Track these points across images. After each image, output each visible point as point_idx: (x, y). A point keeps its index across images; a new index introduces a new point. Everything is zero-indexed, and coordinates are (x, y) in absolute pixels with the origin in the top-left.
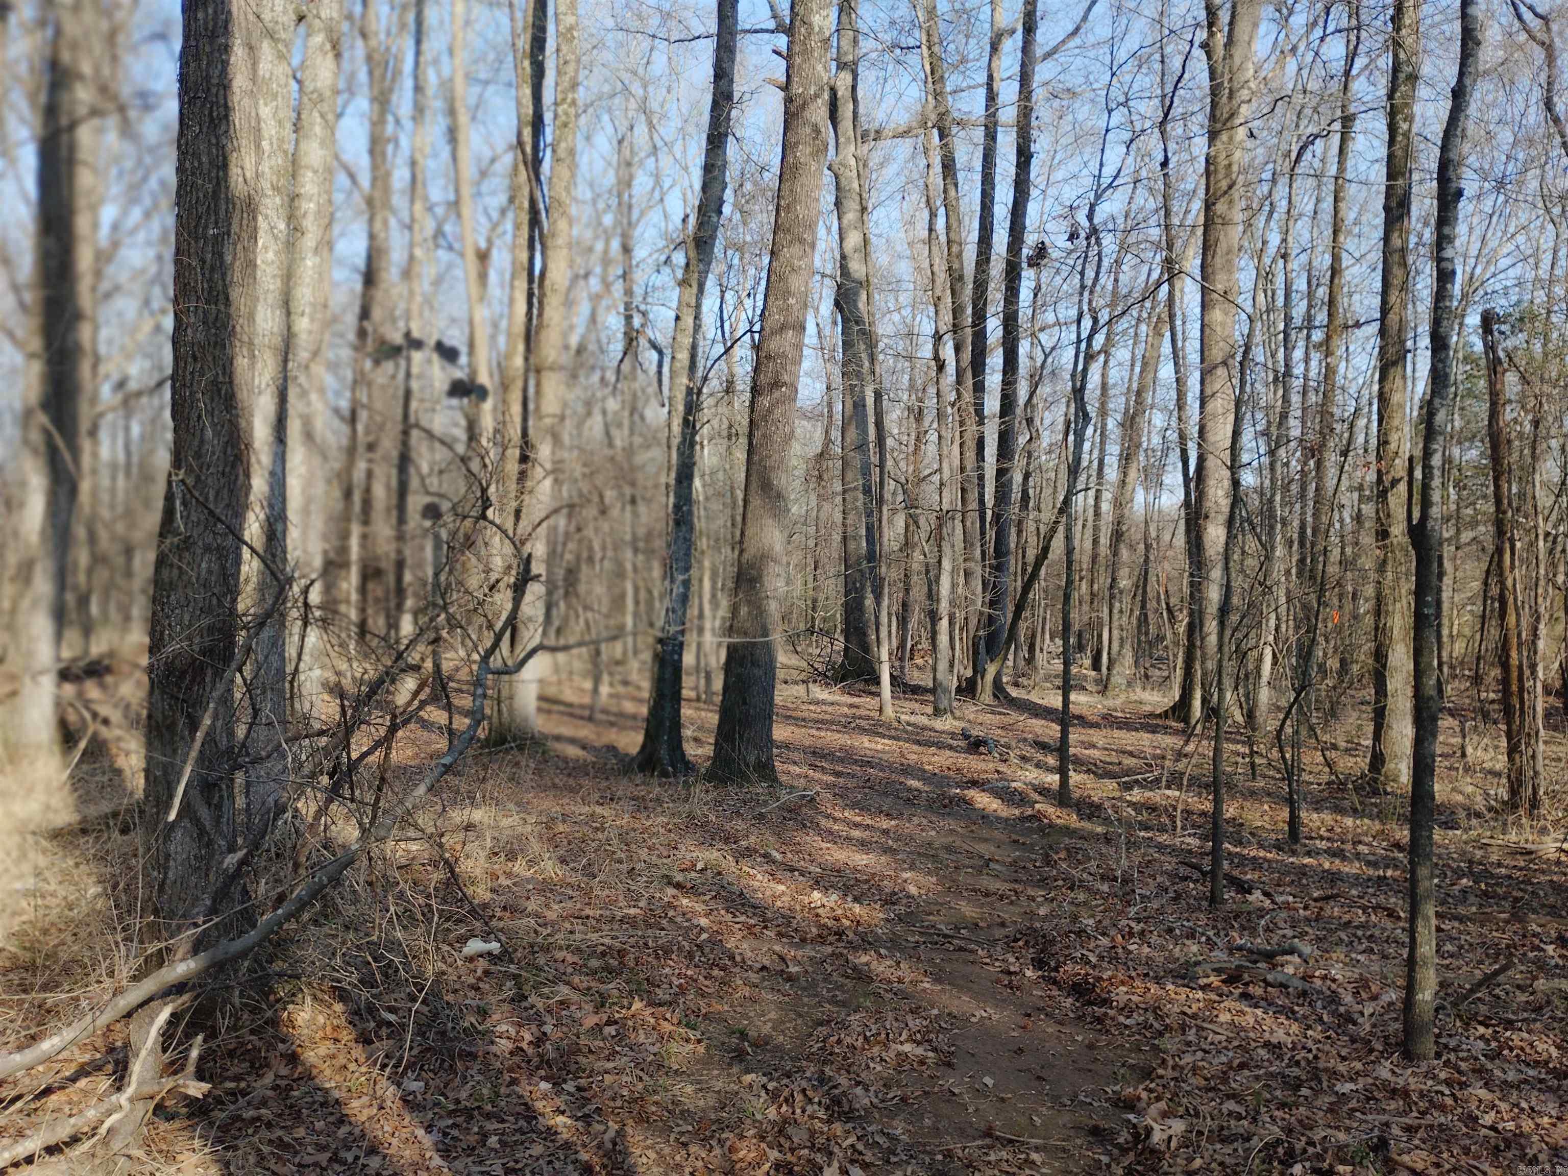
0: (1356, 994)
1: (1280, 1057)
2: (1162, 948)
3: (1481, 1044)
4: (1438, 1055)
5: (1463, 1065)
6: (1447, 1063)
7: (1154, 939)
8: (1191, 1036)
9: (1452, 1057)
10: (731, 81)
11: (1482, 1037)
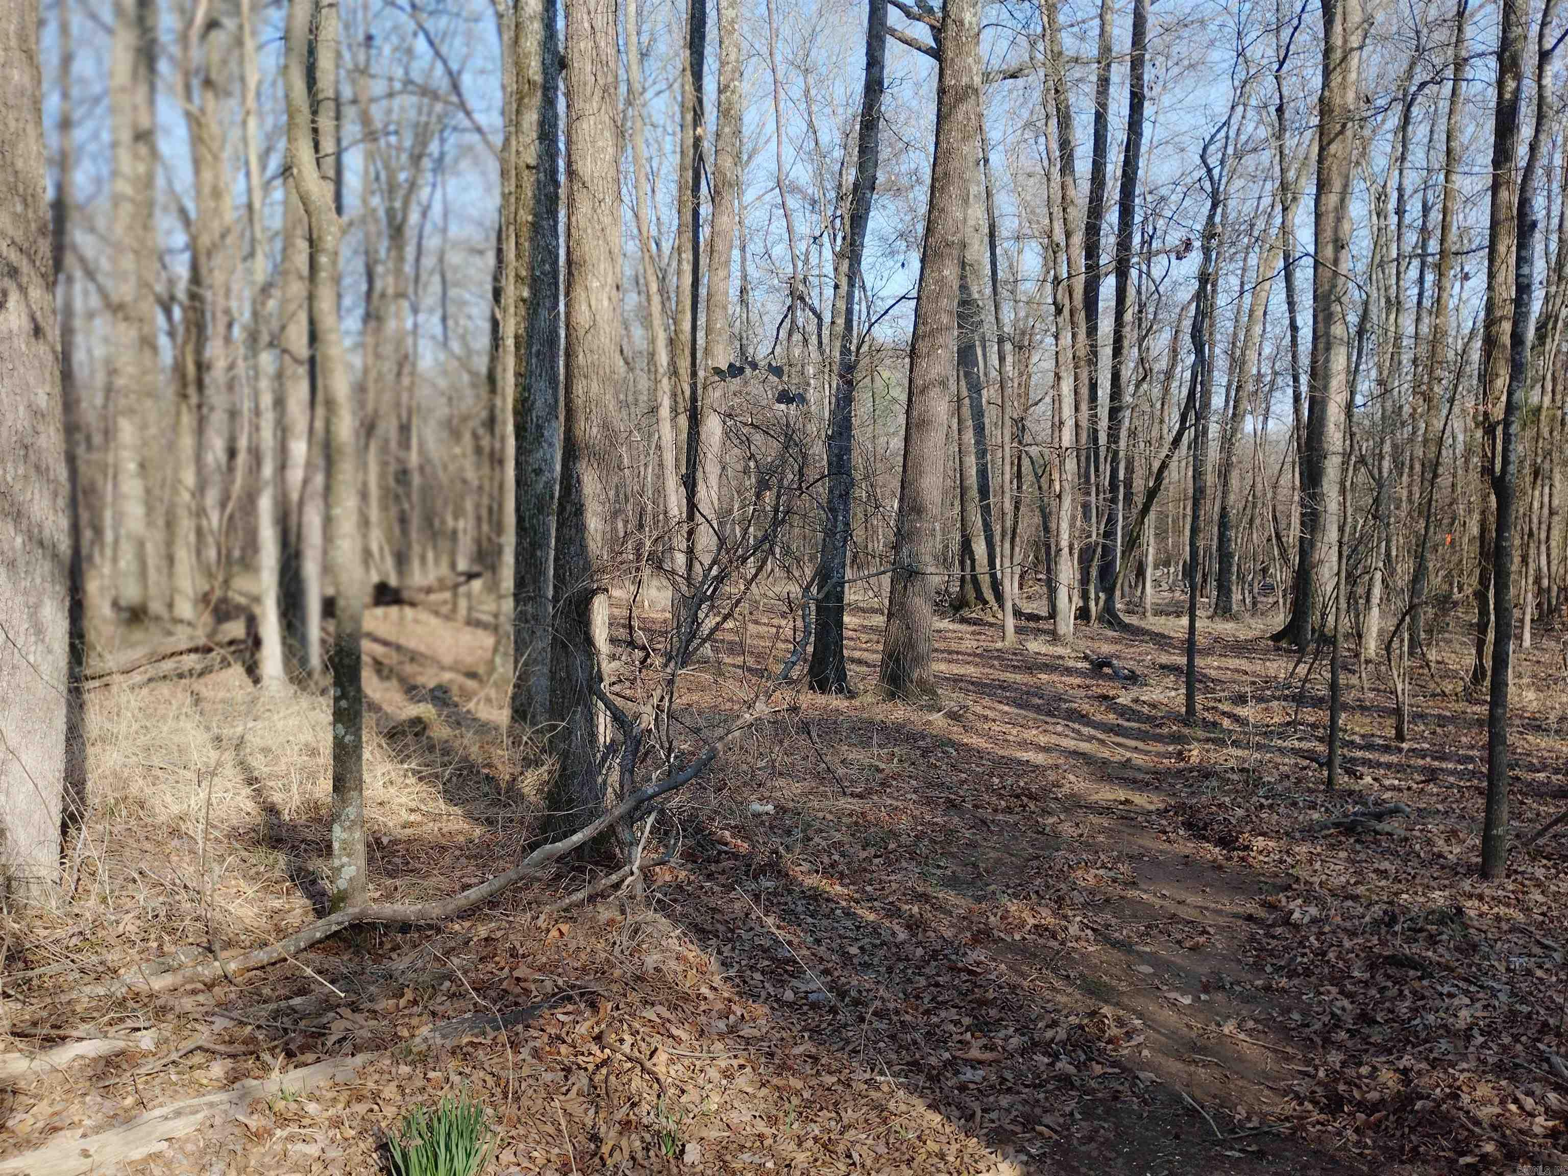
0: (1447, 840)
1: (1387, 878)
2: (1289, 816)
3: (1543, 870)
4: (1508, 876)
5: (1527, 882)
6: (1515, 881)
7: (1282, 810)
8: (1317, 866)
9: (1519, 877)
10: (883, 67)
11: (1544, 866)
